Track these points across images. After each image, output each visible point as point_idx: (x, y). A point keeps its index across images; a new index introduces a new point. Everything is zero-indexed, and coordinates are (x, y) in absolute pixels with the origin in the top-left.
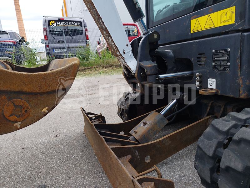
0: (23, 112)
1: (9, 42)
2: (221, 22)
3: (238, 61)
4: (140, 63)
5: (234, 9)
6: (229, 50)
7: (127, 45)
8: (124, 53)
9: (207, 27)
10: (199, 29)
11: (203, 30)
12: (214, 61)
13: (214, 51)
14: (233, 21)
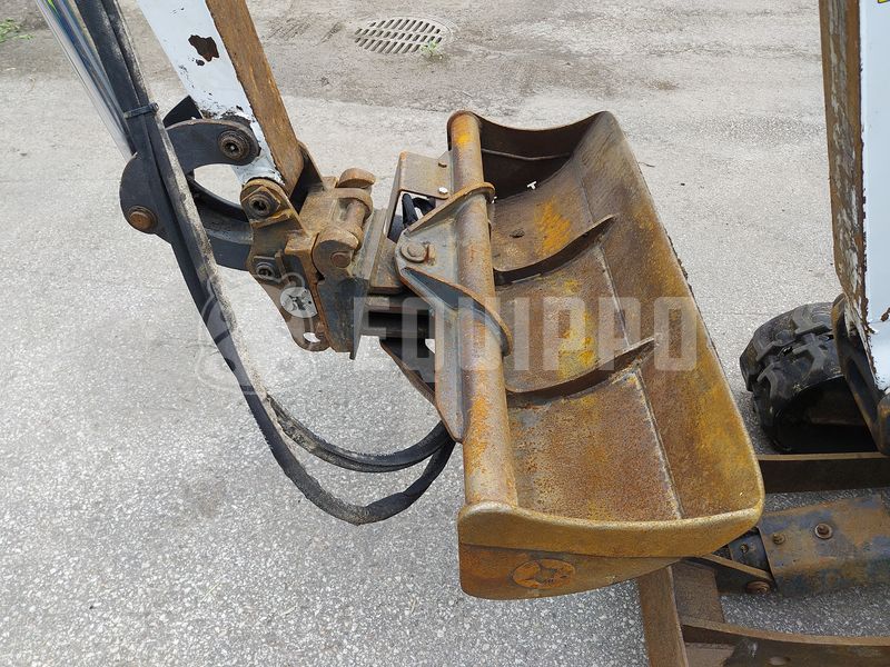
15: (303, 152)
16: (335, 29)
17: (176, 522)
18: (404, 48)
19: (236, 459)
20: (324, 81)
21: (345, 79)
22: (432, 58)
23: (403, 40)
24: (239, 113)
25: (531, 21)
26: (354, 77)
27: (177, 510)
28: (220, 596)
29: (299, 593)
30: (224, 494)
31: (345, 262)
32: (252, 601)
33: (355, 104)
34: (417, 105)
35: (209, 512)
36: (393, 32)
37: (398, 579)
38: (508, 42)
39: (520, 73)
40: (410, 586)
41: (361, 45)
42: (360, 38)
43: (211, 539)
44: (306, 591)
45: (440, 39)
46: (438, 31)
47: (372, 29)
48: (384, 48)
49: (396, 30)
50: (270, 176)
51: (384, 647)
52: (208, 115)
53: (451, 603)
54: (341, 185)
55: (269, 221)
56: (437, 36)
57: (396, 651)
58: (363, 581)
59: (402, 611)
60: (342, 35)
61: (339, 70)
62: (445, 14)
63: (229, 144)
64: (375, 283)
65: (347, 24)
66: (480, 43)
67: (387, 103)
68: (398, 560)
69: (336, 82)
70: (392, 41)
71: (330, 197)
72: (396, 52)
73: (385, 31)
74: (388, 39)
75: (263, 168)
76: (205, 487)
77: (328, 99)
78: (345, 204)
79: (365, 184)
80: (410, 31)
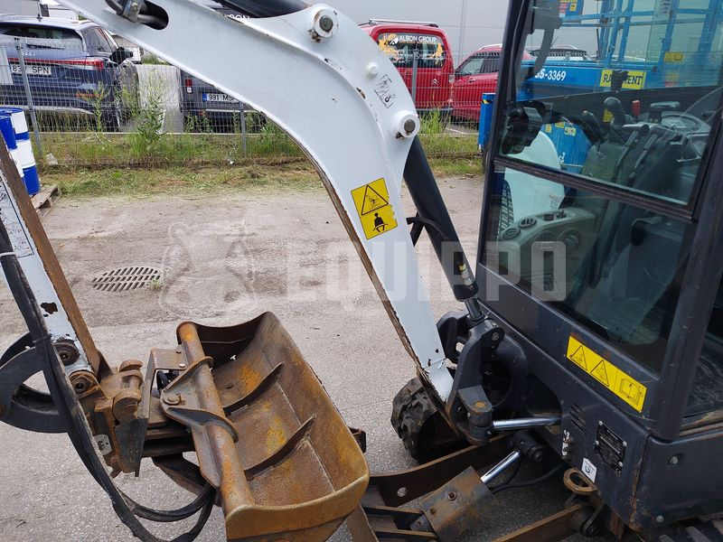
1: (85, 63)
2: (621, 391)
3: (636, 473)
4: (460, 391)
5: (644, 390)
6: (625, 443)
7: (437, 351)
8: (429, 364)
9: (596, 375)
10: (582, 365)
11: (588, 372)
12: (599, 439)
13: (601, 423)
14: (639, 407)
15: (99, 354)
16: (75, 282)
18: (132, 286)
22: (157, 289)
23: (131, 281)
24: (68, 338)
31: (134, 409)
33: (103, 328)
34: (152, 320)
36: (122, 277)
41: (98, 289)
42: (97, 284)
45: (159, 277)
46: (156, 272)
47: (105, 277)
48: (118, 288)
49: (124, 275)
50: (85, 369)
54: (123, 370)
55: (86, 394)
56: (156, 275)
60: (82, 284)
62: (159, 260)
63: (62, 354)
64: (151, 421)
65: (84, 276)
67: (128, 323)
70: (123, 283)
71: (117, 378)
72: (127, 289)
73: (116, 277)
74: (119, 281)
75: (81, 365)
78: (127, 379)
79: (137, 367)
80: (135, 275)
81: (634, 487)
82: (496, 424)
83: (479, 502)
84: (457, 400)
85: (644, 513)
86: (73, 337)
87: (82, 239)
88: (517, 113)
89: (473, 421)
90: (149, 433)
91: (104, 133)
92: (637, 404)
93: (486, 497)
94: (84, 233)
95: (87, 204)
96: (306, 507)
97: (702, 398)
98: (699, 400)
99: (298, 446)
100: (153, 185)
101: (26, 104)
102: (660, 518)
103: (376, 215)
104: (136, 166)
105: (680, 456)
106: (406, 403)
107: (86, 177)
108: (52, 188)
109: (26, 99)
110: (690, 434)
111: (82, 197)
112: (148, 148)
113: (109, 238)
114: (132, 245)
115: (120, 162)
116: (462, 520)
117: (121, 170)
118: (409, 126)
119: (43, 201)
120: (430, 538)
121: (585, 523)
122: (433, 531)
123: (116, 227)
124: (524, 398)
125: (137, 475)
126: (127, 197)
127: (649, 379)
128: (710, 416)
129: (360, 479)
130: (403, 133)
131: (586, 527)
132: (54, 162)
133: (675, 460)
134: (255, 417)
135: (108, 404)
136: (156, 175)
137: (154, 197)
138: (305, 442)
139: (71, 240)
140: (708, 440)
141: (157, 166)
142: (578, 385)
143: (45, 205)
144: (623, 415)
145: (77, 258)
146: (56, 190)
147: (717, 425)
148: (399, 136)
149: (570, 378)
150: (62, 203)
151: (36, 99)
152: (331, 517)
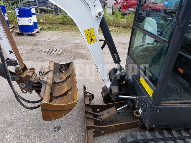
0: (56, 115)
2: (148, 92)
3: (148, 113)
4: (111, 87)
5: (152, 92)
6: (147, 105)
7: (107, 76)
8: (105, 79)
9: (144, 87)
10: (142, 84)
11: (143, 86)
12: (143, 104)
13: (144, 99)
14: (151, 96)
15: (24, 65)
16: (40, 51)
17: (5, 128)
19: (16, 117)
20: (38, 59)
21: (42, 58)
22: (58, 55)
23: (53, 52)
24: (15, 59)
25: (75, 49)
26: (43, 58)
27: (5, 126)
28: (12, 138)
29: (27, 136)
30: (14, 123)
32: (18, 138)
33: (43, 62)
35: (11, 126)
36: (51, 51)
37: (45, 131)
38: (71, 52)
39: (73, 57)
40: (47, 132)
42: (45, 52)
43: (11, 130)
44: (28, 135)
47: (47, 51)
48: (49, 53)
49: (52, 51)
51: (42, 141)
52: (11, 60)
53: (54, 134)
54: (30, 69)
55: (19, 73)
56: (59, 52)
57: (44, 142)
58: (39, 133)
59: (45, 136)
60: (42, 52)
61: (41, 57)
62: (61, 48)
63: (13, 63)
65: (43, 50)
66: (67, 52)
68: (45, 129)
69: (40, 59)
70: (51, 52)
71: (28, 71)
72: (52, 54)
73: (50, 51)
75: (18, 66)
76: (10, 122)
77: (38, 61)
78: (31, 71)
79: (34, 69)
80: (54, 51)
81: (148, 116)
82: (119, 96)
83: (114, 115)
84: (110, 89)
85: (149, 124)
86: (16, 59)
87: (44, 41)
88: (139, 13)
89: (113, 94)
90: (34, 84)
91: (54, 15)
92: (151, 95)
93: (116, 114)
94: (45, 39)
95: (48, 33)
96: (61, 105)
97: (172, 97)
98: (171, 97)
99: (68, 93)
100: (64, 29)
101: (36, 6)
102: (154, 126)
103: (91, 38)
104: (61, 24)
105: (160, 111)
106: (105, 89)
107: (49, 26)
108: (40, 28)
109: (36, 5)
110: (164, 105)
111: (47, 31)
112: (64, 19)
113: (51, 42)
114: (55, 43)
115: (57, 23)
116: (109, 118)
117: (57, 25)
118: (100, 14)
119: (38, 31)
120: (101, 121)
121: (140, 125)
122: (101, 119)
123: (53, 39)
124: (131, 91)
125: (31, 93)
126: (57, 32)
127: (154, 89)
128: (172, 102)
129: (75, 101)
130: (98, 16)
131: (140, 126)
132: (42, 22)
133: (158, 111)
134: (63, 85)
135: (24, 76)
136: (66, 27)
137: (64, 32)
138: (70, 92)
139: (42, 41)
140: (169, 108)
141: (66, 24)
142: (141, 89)
143: (38, 32)
144: (148, 98)
145: (42, 45)
146: (41, 29)
147: (173, 105)
148: (97, 16)
149: (140, 87)
150: (43, 32)
151: (39, 5)
152: (67, 109)
